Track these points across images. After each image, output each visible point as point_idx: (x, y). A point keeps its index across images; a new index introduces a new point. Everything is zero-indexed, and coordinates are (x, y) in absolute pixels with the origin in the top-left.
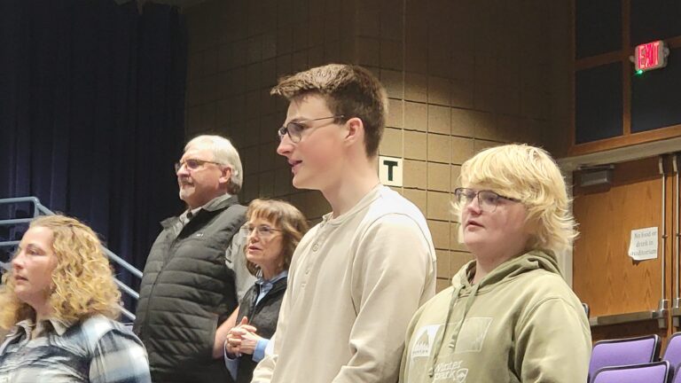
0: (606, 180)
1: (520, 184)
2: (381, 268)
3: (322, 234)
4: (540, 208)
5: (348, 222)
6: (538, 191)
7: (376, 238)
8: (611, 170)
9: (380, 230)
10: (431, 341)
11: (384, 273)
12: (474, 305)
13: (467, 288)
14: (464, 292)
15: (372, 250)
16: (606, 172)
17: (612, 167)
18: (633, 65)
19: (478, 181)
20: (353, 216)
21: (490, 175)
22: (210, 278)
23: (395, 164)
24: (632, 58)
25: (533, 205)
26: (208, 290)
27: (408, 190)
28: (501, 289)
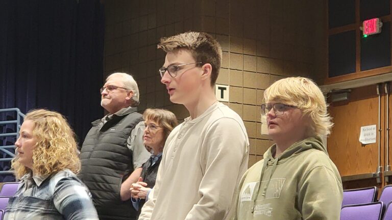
0: (346, 98)
1: (296, 98)
2: (218, 149)
3: (184, 129)
4: (309, 110)
5: (199, 122)
6: (307, 101)
7: (215, 132)
8: (349, 92)
9: (218, 127)
10: (252, 191)
11: (220, 151)
12: (276, 171)
13: (271, 160)
14: (270, 163)
15: (213, 138)
16: (346, 93)
17: (350, 91)
18: (362, 32)
19: (272, 99)
20: (202, 119)
21: (279, 94)
22: (120, 155)
23: (225, 89)
24: (361, 28)
25: (305, 108)
26: (120, 162)
27: (232, 104)
28: (291, 161)
